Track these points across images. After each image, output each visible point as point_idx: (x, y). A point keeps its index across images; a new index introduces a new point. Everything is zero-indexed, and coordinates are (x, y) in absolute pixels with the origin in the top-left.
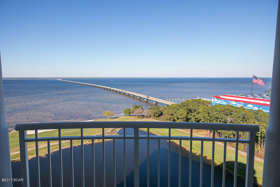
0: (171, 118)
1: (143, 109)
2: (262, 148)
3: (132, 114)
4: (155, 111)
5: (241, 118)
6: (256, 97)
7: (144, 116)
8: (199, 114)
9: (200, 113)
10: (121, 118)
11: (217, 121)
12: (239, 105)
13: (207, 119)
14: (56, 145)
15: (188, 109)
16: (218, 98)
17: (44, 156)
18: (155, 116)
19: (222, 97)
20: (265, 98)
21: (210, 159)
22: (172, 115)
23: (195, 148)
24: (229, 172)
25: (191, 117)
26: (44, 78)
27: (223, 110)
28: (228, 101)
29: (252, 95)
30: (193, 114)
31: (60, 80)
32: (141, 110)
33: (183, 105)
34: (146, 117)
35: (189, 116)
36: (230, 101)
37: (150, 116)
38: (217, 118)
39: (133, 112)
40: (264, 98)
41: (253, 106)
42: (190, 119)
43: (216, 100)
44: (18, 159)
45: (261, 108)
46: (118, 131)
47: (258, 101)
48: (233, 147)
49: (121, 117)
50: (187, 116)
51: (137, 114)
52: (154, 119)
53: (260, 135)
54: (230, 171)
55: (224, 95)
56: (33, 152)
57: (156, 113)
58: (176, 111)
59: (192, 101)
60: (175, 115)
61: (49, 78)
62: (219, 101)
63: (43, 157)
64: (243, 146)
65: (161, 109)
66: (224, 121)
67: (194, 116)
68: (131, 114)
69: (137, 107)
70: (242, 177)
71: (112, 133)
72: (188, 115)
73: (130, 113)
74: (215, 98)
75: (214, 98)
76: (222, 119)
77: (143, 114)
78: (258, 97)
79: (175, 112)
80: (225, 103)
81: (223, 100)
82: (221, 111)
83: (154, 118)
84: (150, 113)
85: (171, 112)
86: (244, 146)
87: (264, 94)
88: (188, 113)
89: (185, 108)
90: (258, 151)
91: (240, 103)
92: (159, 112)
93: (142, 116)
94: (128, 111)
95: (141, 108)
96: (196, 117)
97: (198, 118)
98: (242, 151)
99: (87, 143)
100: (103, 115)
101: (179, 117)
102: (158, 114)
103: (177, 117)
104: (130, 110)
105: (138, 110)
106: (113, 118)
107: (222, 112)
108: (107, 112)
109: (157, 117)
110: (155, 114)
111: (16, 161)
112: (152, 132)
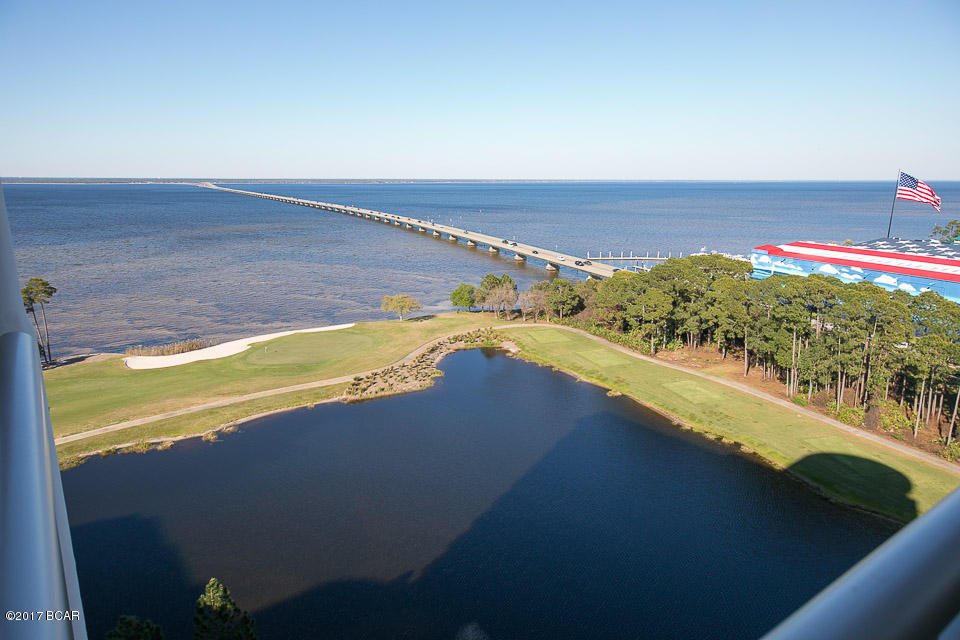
0: (614, 319)
1: (515, 289)
2: (925, 420)
3: (479, 306)
4: (558, 297)
5: (862, 321)
6: (906, 249)
7: (519, 311)
8: (713, 305)
9: (715, 304)
10: (445, 319)
11: (776, 330)
12: (847, 278)
13: (745, 323)
14: (243, 403)
15: (677, 288)
16: (774, 251)
17: (212, 438)
18: (557, 312)
19: (786, 248)
20: (939, 254)
21: (752, 451)
22: (620, 308)
23: (703, 417)
24: (818, 493)
25: (686, 316)
26: (157, 180)
27: (804, 292)
28: (808, 263)
29: (893, 242)
30: (692, 306)
31: (211, 186)
32: (512, 292)
33: (660, 275)
34: (527, 314)
35: (680, 314)
36: (815, 264)
37: (542, 313)
38: (779, 320)
39: (484, 299)
40: (933, 251)
41: (895, 280)
42: (683, 321)
43: (765, 259)
44: (128, 445)
45: (924, 286)
46: (438, 360)
47: (914, 265)
48: (827, 414)
49: (442, 315)
50: (672, 313)
51: (496, 307)
52: (555, 323)
53: (925, 377)
54: (822, 487)
55: (795, 241)
56: (175, 425)
57: (563, 303)
58: (634, 295)
59: (689, 263)
60: (632, 310)
61: (173, 180)
62: (778, 263)
63: (208, 441)
64: (862, 413)
65: (578, 291)
66: (804, 329)
67: (696, 314)
68: (475, 304)
69: (496, 283)
70: (860, 508)
71: (420, 367)
72: (676, 310)
73: (473, 301)
74: (763, 252)
75: (759, 251)
76: (795, 323)
77: (518, 305)
78: (914, 250)
79: (631, 300)
80: (800, 268)
81: (791, 260)
82: (795, 297)
83: (555, 319)
84: (542, 302)
85: (615, 298)
86: (867, 411)
87: (933, 241)
88: (675, 304)
89: (667, 285)
90: (913, 428)
91: (853, 268)
92: (573, 299)
93: (513, 312)
94: (466, 296)
95: (510, 286)
96: (704, 315)
97: (708, 321)
98: (859, 426)
99: (344, 397)
100: (383, 309)
101: (646, 317)
102: (570, 307)
103: (638, 317)
104: (471, 292)
105: (499, 292)
106: (417, 319)
107: (798, 300)
108: (395, 297)
109: (565, 316)
110: (560, 307)
111: (126, 451)
112: (554, 364)
